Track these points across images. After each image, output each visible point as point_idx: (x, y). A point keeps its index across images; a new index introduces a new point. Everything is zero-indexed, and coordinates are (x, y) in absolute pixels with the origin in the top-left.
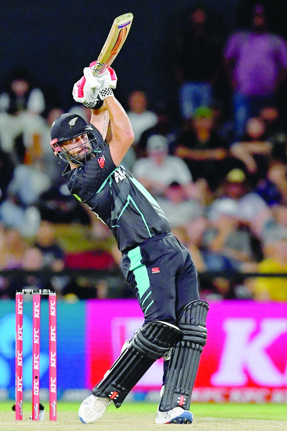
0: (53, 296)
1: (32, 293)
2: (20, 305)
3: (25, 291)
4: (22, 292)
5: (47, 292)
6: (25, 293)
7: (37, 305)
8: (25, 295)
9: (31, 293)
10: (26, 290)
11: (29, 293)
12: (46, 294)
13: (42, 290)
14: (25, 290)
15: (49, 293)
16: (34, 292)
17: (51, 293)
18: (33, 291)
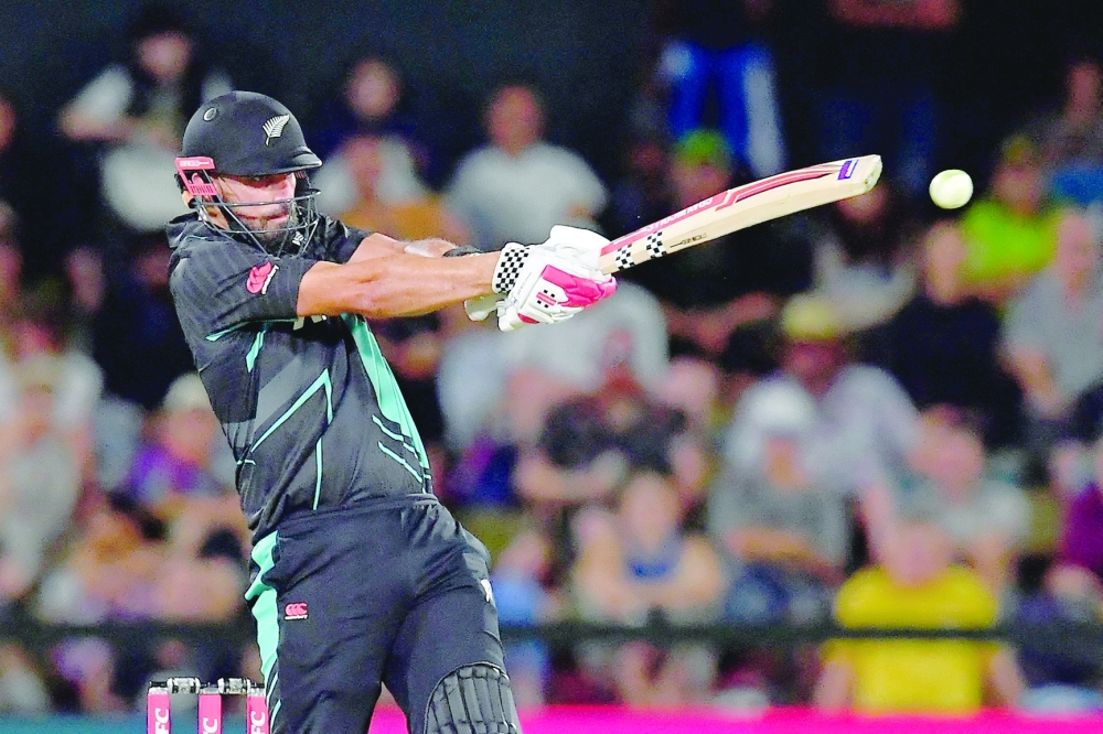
0: (259, 699)
1: (197, 689)
2: (160, 727)
3: (176, 684)
4: (166, 686)
5: (241, 686)
6: (175, 689)
7: (211, 724)
8: (175, 694)
9: (193, 689)
10: (177, 681)
11: (188, 690)
12: (239, 692)
13: (226, 680)
14: (177, 679)
15: (246, 688)
16: (202, 688)
17: (253, 690)
18: (198, 684)
